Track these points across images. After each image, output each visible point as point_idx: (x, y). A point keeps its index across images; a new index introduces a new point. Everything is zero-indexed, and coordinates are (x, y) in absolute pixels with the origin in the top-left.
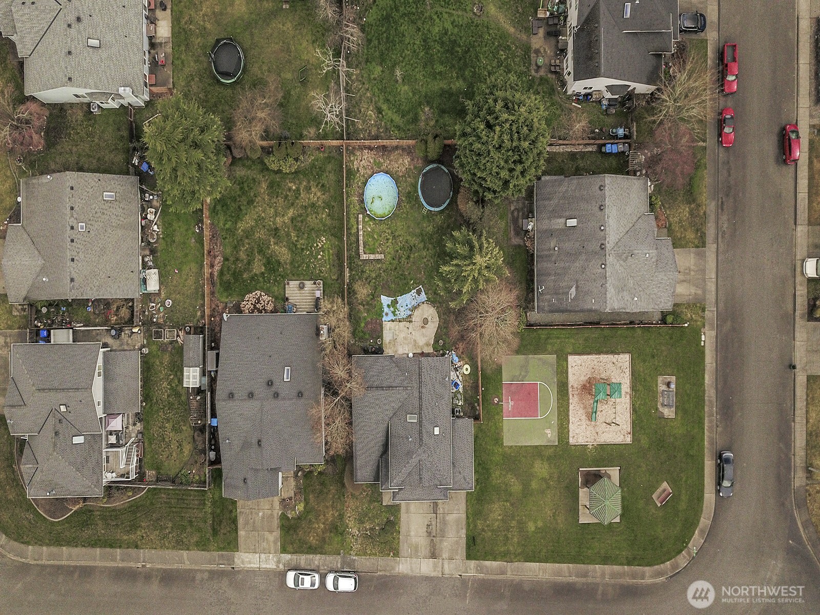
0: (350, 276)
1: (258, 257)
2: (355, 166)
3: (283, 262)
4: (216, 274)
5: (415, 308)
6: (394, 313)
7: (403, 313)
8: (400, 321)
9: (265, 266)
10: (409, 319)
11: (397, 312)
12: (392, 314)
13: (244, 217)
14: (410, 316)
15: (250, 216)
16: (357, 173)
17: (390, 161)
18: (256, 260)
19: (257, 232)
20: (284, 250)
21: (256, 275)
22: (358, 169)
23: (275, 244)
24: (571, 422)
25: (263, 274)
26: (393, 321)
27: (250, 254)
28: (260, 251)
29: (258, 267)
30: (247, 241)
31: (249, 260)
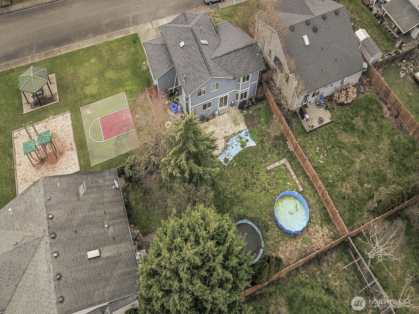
0: (287, 147)
1: (362, 127)
2: (326, 228)
3: (343, 133)
4: (384, 105)
5: (226, 148)
6: (241, 138)
7: (234, 141)
8: (234, 134)
9: (353, 124)
10: (227, 139)
11: (238, 139)
12: (242, 136)
13: (389, 147)
14: (227, 141)
15: (386, 149)
16: (321, 223)
17: (297, 249)
18: (362, 125)
19: (373, 143)
20: (346, 141)
21: (357, 117)
22: (322, 227)
23: (356, 141)
24: (71, 126)
25: (352, 119)
26: (240, 132)
27: (369, 127)
28: (363, 132)
29: (358, 122)
30: (377, 134)
31: (367, 123)
